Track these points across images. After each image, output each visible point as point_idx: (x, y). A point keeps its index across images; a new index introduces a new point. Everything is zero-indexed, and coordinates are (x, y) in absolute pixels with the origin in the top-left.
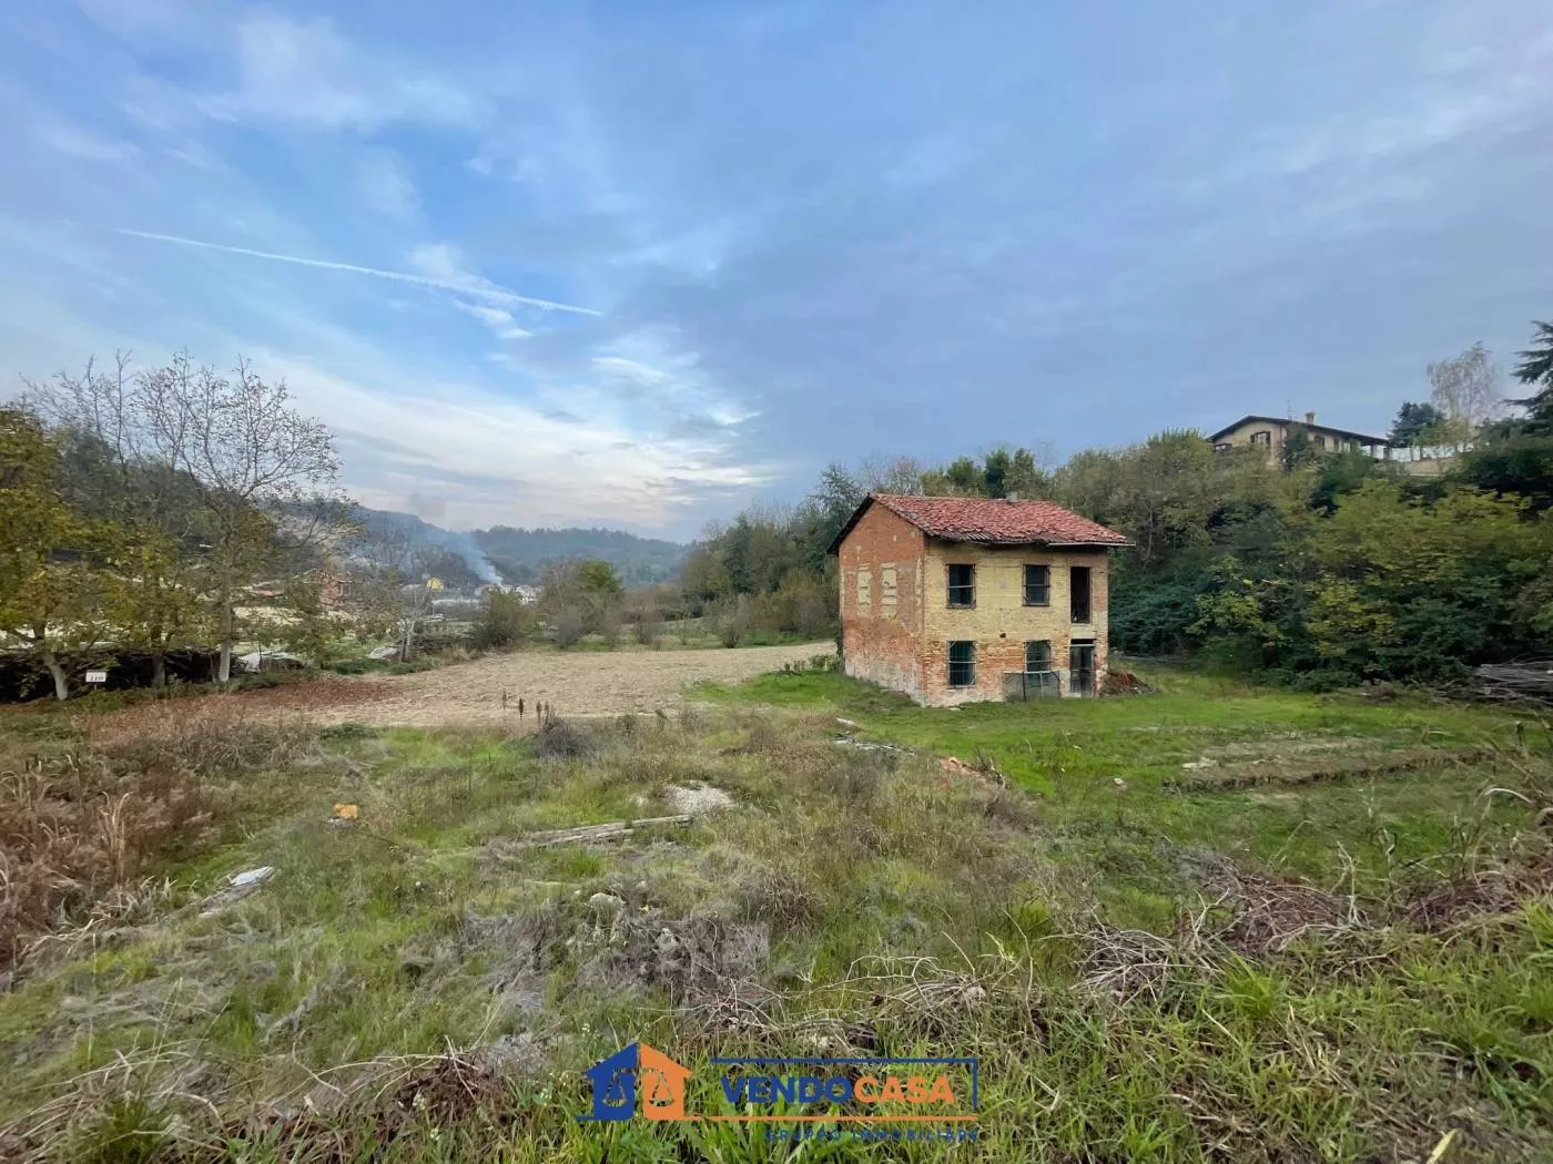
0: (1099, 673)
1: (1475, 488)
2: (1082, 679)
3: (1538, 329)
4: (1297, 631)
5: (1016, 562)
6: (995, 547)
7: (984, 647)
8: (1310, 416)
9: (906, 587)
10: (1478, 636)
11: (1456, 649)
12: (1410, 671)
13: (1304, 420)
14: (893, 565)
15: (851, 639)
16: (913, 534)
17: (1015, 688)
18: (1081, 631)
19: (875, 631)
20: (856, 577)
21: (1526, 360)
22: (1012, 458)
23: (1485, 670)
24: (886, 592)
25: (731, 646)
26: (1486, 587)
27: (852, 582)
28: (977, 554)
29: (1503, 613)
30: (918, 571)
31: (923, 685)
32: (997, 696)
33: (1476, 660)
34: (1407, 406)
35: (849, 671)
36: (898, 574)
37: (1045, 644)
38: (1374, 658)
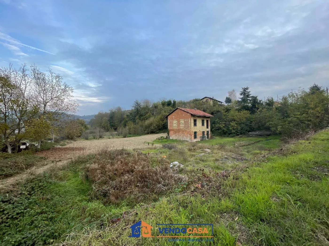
0: (210, 136)
1: (245, 110)
2: (208, 137)
3: (242, 88)
4: (228, 129)
5: (201, 119)
6: (199, 117)
7: (198, 132)
8: (213, 97)
9: (186, 123)
10: (248, 129)
11: (246, 131)
12: (242, 134)
13: (212, 98)
14: (183, 119)
15: (171, 133)
16: (188, 115)
17: (201, 139)
18: (208, 130)
19: (178, 131)
20: (173, 122)
21: (241, 92)
22: (172, 102)
23: (250, 133)
24: (181, 124)
25: (125, 137)
26: (248, 123)
27: (172, 123)
28: (197, 118)
29: (251, 126)
30: (190, 121)
31: (191, 139)
32: (199, 140)
33: (249, 132)
34: (227, 97)
35: (171, 138)
36: (184, 121)
37: (204, 132)
38: (238, 132)
